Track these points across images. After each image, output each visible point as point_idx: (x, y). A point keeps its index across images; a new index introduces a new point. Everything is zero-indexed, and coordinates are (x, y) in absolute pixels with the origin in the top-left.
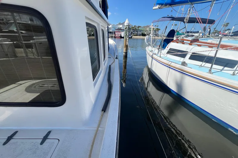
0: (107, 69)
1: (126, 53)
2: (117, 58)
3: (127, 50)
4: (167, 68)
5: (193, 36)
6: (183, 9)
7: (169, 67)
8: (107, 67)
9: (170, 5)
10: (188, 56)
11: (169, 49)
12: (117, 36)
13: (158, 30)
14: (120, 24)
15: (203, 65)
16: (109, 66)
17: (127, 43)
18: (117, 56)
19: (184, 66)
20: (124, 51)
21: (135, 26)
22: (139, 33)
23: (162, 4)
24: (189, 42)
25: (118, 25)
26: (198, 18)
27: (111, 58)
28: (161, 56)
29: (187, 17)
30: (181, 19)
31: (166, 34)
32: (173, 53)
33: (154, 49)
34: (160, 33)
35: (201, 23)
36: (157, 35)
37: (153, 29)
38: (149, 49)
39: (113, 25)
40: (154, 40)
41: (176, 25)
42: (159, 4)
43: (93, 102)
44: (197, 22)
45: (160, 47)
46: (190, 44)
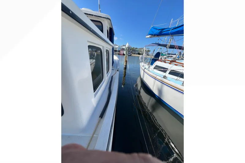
0: (110, 78)
1: (126, 66)
2: (118, 71)
3: (126, 63)
4: (154, 79)
5: (172, 57)
6: (166, 39)
7: (155, 79)
8: (110, 77)
9: (158, 36)
10: (168, 72)
11: (155, 65)
12: (121, 53)
13: (149, 51)
14: (124, 46)
15: (178, 79)
16: (111, 76)
17: (127, 59)
18: (118, 69)
19: (165, 79)
20: (125, 64)
21: (134, 48)
22: (136, 52)
23: (152, 35)
24: (169, 62)
25: (122, 46)
26: (176, 46)
27: (114, 70)
28: (150, 70)
29: (169, 44)
30: (165, 46)
31: (154, 54)
32: (158, 69)
33: (145, 64)
34: (150, 53)
35: (177, 49)
36: (148, 55)
37: (146, 50)
38: (142, 64)
39: (119, 46)
40: (146, 58)
41: (161, 49)
42: (150, 34)
43: (95, 106)
44: (175, 48)
45: (149, 63)
46: (170, 64)
